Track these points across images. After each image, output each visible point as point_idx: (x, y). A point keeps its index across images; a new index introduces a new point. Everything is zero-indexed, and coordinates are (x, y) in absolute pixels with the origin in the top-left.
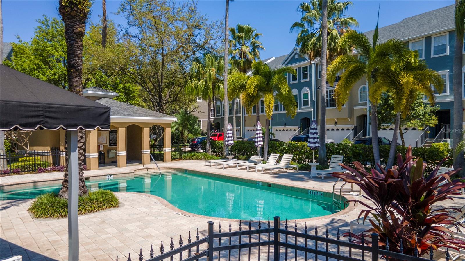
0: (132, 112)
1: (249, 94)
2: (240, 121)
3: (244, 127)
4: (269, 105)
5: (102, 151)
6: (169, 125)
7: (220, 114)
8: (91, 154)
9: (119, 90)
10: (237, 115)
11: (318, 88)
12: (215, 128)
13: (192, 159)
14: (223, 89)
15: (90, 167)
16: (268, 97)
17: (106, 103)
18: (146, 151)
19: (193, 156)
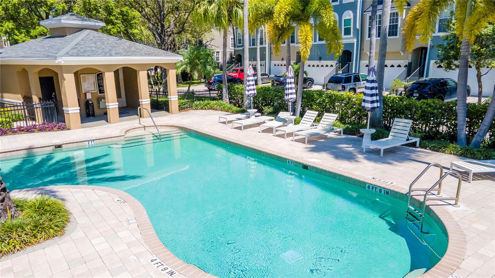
0: (122, 49)
1: (277, 26)
2: (265, 54)
3: (270, 60)
4: (305, 42)
5: (90, 100)
6: (174, 66)
7: (242, 45)
8: (69, 109)
9: (115, 15)
10: (262, 46)
11: (364, 12)
12: (236, 61)
13: (205, 109)
14: (242, 17)
15: (70, 126)
16: (304, 30)
17: (88, 37)
18: (145, 101)
19: (206, 105)
